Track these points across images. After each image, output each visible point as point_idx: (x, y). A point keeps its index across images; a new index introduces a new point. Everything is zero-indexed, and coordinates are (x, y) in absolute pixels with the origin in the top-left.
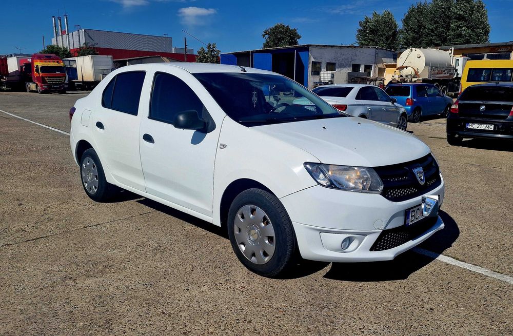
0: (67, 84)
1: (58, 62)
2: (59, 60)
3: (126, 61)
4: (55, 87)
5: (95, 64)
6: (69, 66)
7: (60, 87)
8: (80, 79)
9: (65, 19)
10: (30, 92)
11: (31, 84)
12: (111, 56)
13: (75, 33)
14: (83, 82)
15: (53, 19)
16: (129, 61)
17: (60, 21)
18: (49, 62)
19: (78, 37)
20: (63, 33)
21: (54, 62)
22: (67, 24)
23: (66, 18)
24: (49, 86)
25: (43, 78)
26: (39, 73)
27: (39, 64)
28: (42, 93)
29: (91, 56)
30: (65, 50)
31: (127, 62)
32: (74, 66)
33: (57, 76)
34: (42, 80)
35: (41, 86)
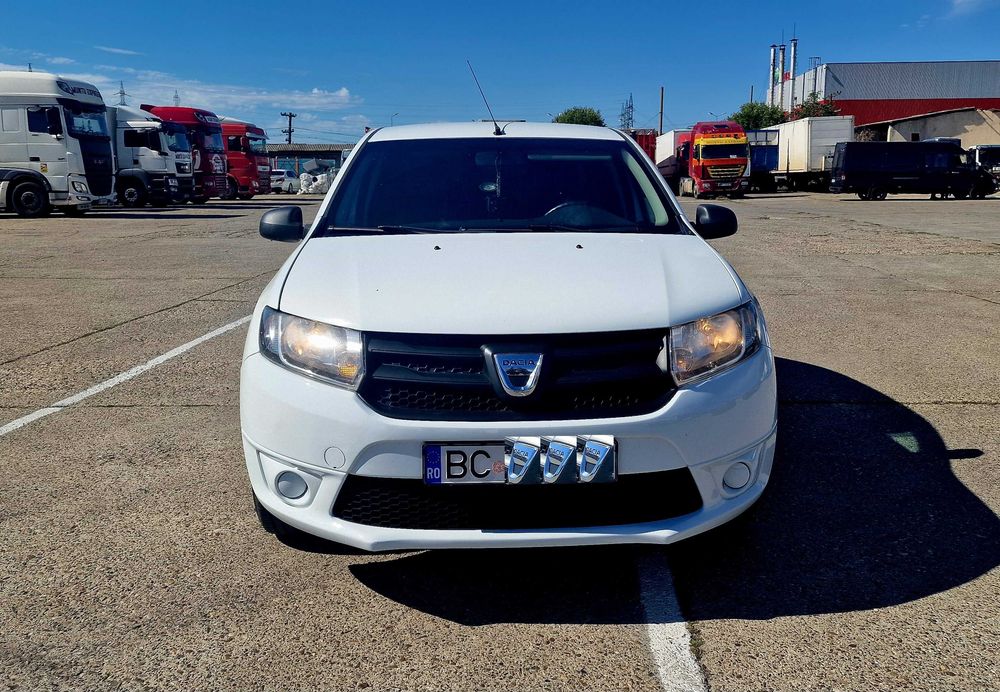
0: (747, 179)
1: (736, 136)
2: (739, 131)
3: (888, 124)
4: (724, 185)
5: (813, 136)
6: (764, 144)
7: (733, 186)
8: (782, 167)
9: (793, 48)
10: (683, 195)
11: (686, 180)
12: (851, 117)
13: (810, 75)
14: (788, 174)
15: (772, 50)
16: (893, 124)
17: (783, 53)
18: (720, 137)
19: (812, 82)
20: (785, 77)
21: (730, 136)
22: (795, 58)
23: (795, 46)
24: (713, 185)
25: (704, 168)
26: (699, 160)
27: (701, 142)
28: (699, 197)
29: (807, 119)
30: (774, 111)
31: (890, 128)
32: (774, 143)
33: (730, 163)
34: (703, 173)
35: (700, 184)
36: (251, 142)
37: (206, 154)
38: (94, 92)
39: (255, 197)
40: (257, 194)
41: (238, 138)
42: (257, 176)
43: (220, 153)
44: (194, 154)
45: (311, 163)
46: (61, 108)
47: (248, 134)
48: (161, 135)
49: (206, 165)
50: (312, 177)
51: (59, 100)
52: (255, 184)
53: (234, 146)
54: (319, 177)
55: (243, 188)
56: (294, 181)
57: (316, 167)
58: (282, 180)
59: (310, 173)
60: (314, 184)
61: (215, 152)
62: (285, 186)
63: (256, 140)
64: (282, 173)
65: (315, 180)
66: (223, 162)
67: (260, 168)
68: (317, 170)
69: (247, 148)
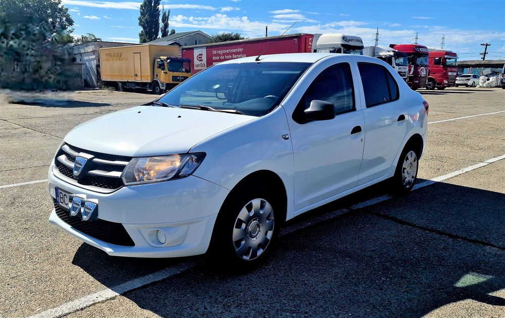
36: (447, 60)
37: (417, 67)
38: (360, 41)
39: (446, 88)
40: (447, 87)
41: (440, 58)
42: (447, 78)
43: (426, 66)
44: (410, 67)
45: (488, 71)
46: (342, 48)
47: (446, 56)
48: (393, 58)
49: (416, 73)
50: (487, 78)
51: (342, 45)
52: (446, 82)
53: (437, 63)
54: (491, 78)
55: (438, 84)
56: (476, 80)
57: (490, 72)
58: (469, 80)
59: (486, 76)
60: (487, 82)
61: (422, 66)
62: (470, 83)
63: (450, 59)
64: (470, 76)
65: (488, 80)
66: (427, 71)
67: (450, 74)
68: (491, 74)
69: (444, 64)
